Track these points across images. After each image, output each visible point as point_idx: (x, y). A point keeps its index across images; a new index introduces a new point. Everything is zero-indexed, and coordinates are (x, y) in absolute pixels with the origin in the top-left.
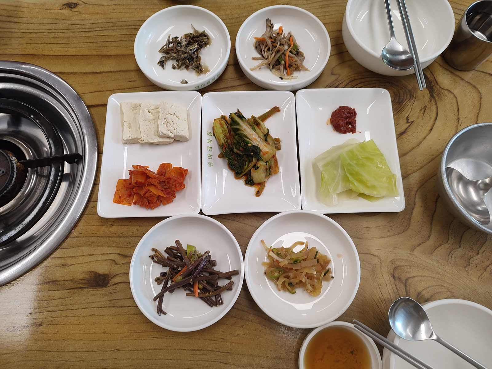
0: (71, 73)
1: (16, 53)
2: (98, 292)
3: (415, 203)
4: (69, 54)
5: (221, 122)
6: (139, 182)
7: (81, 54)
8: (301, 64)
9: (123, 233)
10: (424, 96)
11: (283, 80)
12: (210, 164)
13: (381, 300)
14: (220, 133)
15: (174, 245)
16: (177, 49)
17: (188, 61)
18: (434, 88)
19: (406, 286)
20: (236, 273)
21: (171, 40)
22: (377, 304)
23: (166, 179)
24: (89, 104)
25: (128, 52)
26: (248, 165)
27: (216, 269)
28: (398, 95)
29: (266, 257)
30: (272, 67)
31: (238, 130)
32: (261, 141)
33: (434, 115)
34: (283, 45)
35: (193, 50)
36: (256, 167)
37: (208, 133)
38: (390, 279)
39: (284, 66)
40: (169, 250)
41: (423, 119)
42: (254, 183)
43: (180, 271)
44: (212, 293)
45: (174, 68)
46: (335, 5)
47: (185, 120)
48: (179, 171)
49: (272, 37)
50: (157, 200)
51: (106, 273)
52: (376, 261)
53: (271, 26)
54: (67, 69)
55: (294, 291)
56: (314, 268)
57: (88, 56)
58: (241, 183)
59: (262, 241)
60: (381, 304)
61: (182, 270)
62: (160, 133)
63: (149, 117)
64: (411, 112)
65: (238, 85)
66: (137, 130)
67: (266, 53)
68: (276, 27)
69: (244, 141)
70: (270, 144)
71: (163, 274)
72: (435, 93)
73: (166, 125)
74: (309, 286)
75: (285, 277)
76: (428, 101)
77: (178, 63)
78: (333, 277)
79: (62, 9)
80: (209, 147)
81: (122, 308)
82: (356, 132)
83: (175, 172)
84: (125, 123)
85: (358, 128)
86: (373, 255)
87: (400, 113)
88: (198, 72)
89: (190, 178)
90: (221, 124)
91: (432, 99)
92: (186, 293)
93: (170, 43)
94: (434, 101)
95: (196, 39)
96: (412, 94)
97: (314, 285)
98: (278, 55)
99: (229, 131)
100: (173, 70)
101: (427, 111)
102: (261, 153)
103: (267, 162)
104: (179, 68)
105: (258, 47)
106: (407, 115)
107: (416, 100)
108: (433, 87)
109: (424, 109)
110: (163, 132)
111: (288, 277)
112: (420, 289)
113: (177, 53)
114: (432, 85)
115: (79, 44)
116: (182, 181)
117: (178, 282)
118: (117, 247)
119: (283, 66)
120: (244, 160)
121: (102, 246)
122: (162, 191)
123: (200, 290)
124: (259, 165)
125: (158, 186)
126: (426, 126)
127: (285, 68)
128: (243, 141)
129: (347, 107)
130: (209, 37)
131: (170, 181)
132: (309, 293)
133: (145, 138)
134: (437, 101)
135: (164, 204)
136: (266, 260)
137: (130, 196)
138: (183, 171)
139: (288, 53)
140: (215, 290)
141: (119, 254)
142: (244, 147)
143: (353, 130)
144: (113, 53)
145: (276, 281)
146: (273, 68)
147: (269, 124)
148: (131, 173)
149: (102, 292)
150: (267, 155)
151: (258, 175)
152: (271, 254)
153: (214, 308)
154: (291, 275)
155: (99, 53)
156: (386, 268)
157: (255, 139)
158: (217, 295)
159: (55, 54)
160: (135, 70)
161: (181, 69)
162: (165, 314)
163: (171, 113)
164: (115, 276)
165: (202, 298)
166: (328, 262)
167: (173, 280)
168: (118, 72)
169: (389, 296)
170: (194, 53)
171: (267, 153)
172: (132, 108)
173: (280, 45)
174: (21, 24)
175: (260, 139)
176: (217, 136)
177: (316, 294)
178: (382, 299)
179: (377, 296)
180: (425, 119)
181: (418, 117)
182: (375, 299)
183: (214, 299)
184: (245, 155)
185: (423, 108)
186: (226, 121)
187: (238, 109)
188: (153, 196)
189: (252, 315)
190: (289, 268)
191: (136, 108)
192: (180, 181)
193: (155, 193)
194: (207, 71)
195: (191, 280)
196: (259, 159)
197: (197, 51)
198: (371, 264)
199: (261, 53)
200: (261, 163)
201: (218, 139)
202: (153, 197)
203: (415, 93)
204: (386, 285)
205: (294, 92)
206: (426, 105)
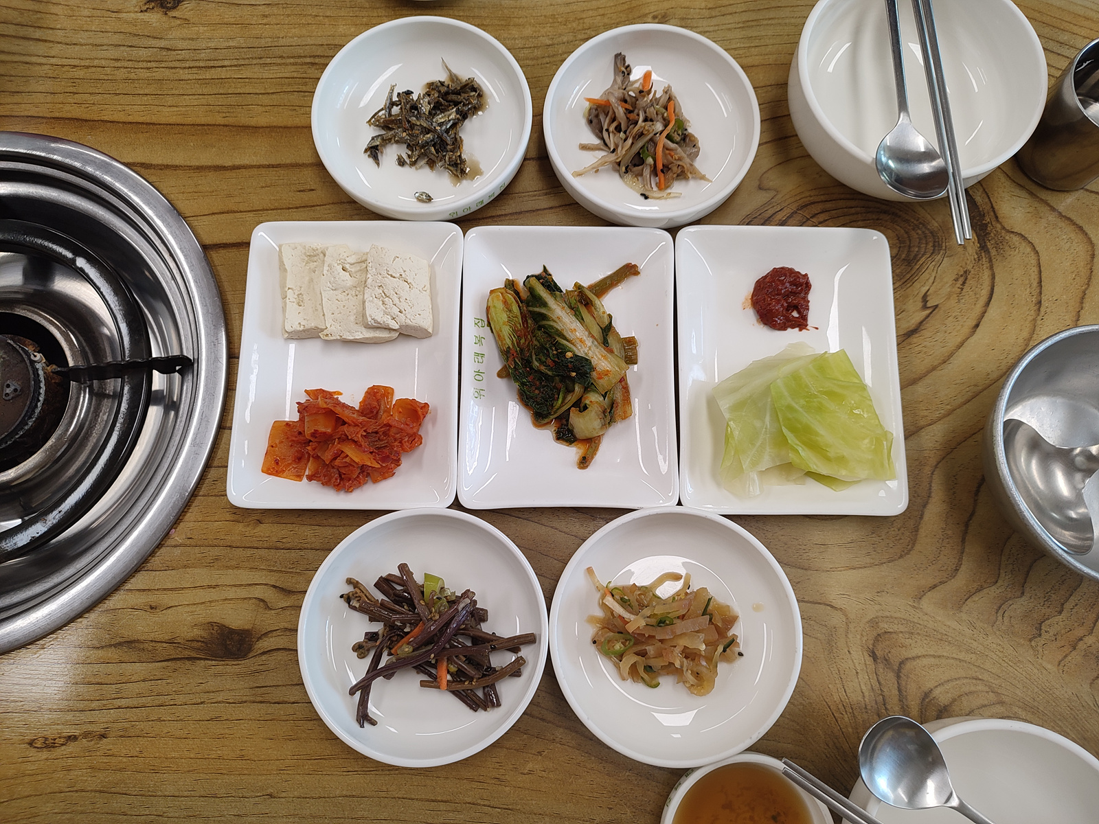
0: (167, 167)
1: (41, 115)
2: (229, 669)
3: (930, 493)
4: (163, 120)
5: (506, 297)
6: (321, 433)
7: (189, 120)
8: (691, 165)
9: (284, 540)
11: (649, 200)
12: (479, 393)
13: (843, 705)
14: (504, 324)
15: (397, 572)
16: (409, 122)
17: (433, 149)
18: (989, 229)
19: (898, 677)
20: (530, 639)
21: (395, 98)
22: (833, 714)
23: (381, 428)
24: (208, 242)
25: (297, 121)
26: (564, 399)
27: (486, 628)
28: (907, 243)
29: (597, 606)
30: (624, 169)
31: (544, 317)
32: (595, 346)
33: (985, 293)
34: (652, 120)
35: (447, 124)
36: (581, 406)
37: (477, 322)
38: (865, 661)
39: (651, 168)
40: (384, 583)
42: (575, 437)
43: (408, 633)
44: (477, 682)
45: (401, 162)
46: (773, 22)
47: (425, 289)
48: (409, 407)
49: (628, 99)
50: (359, 474)
51: (246, 628)
52: (836, 619)
53: (625, 70)
54: (157, 160)
55: (654, 682)
56: (702, 636)
57: (206, 128)
58: (546, 435)
59: (590, 571)
60: (842, 714)
61: (411, 630)
62: (369, 319)
63: (343, 281)
64: (935, 284)
65: (546, 207)
66: (317, 310)
67: (611, 135)
68: (637, 74)
69: (557, 345)
70: (615, 350)
71: (371, 637)
72: (989, 241)
73: (381, 302)
74: (689, 676)
75: (637, 654)
76: (975, 259)
77: (410, 153)
78: (741, 654)
79: (146, 11)
80: (477, 354)
81: (281, 705)
82: (808, 327)
83: (401, 410)
84: (290, 293)
85: (812, 319)
86: (832, 607)
87: (909, 285)
88: (455, 175)
89: (434, 421)
90: (505, 302)
91: (983, 254)
92: (421, 681)
93: (393, 104)
94: (987, 260)
95: (454, 97)
96: (939, 242)
97: (699, 672)
98: (640, 144)
99: (524, 317)
100: (400, 168)
101: (971, 282)
102: (594, 374)
103: (606, 393)
104: (413, 164)
105: (595, 121)
106: (924, 290)
107: (947, 257)
108: (986, 225)
109: (964, 277)
110: (376, 318)
111: (643, 654)
112: (930, 685)
113: (408, 130)
114: (984, 222)
115: (185, 97)
116: (415, 430)
117: (404, 658)
118: (271, 571)
119: (649, 168)
120: (555, 387)
121: (236, 567)
122: (371, 453)
123: (452, 675)
124: (587, 402)
125: (363, 444)
126: (966, 318)
127: (654, 172)
128: (554, 345)
129: (791, 271)
130: (482, 91)
131: (389, 430)
132: (689, 688)
133: (335, 329)
134: (994, 261)
135: (375, 481)
136: (596, 611)
137: (299, 459)
138: (419, 409)
139: (662, 141)
140: (484, 676)
141: (274, 586)
142: (557, 360)
143: (801, 324)
144: (263, 121)
145: (618, 661)
146: (626, 172)
147: (613, 304)
148: (303, 408)
149: (236, 669)
150: (606, 378)
151: (583, 423)
152: (609, 601)
153: (481, 713)
154: (651, 650)
155: (231, 121)
156: (859, 637)
157: (581, 341)
158: (487, 686)
159: (130, 119)
160: (312, 165)
161: (417, 166)
162: (373, 723)
163: (394, 275)
164: (266, 634)
165: (456, 693)
166: (731, 620)
167: (393, 651)
168: (273, 166)
170: (447, 131)
171: (607, 373)
172: (306, 259)
173: (646, 120)
174: (51, 45)
175: (591, 339)
176: (495, 328)
177: (703, 690)
178: (845, 704)
179: (836, 698)
180: (963, 301)
181: (949, 297)
182: (830, 704)
183: (480, 694)
184: (558, 376)
185: (962, 276)
186: (517, 293)
187: (544, 267)
188: (351, 464)
189: (561, 730)
190: (647, 636)
191: (315, 258)
192: (410, 432)
193: (356, 460)
194: (477, 172)
195: (433, 655)
196: (589, 387)
197: (454, 125)
198: (826, 626)
199: (600, 134)
200: (593, 398)
201: (499, 336)
202: (351, 468)
203: (945, 241)
204: (857, 673)
205: (673, 230)
206: (969, 267)
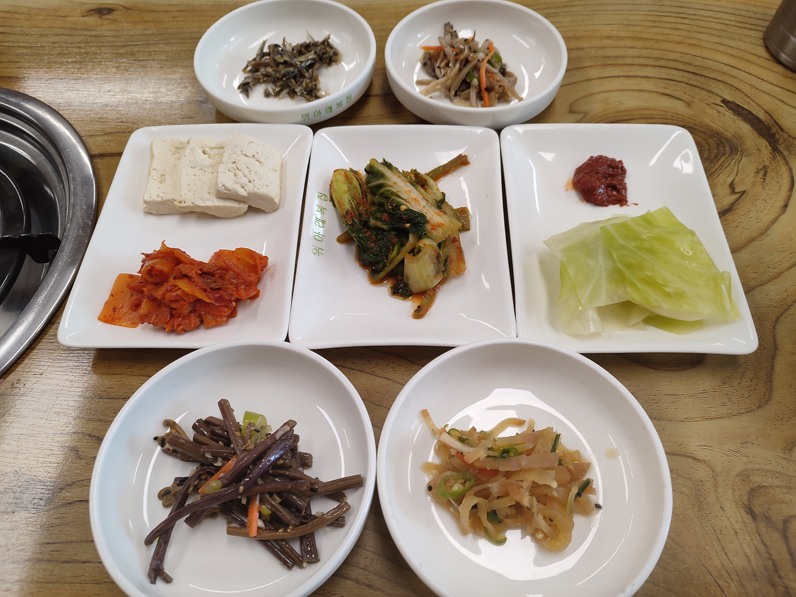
5: (348, 175)
6: (157, 271)
8: (511, 87)
10: (759, 150)
12: (318, 251)
13: (727, 572)
16: (275, 61)
17: (293, 80)
18: (777, 137)
19: (786, 538)
20: (356, 483)
22: (717, 583)
23: (218, 270)
26: (399, 250)
27: (309, 473)
28: (707, 147)
29: (432, 452)
30: (453, 92)
31: (381, 186)
32: (429, 206)
33: (786, 181)
34: (475, 52)
35: (306, 62)
36: (415, 252)
37: (320, 195)
38: (742, 519)
39: (476, 89)
40: (202, 425)
41: (764, 188)
42: (410, 291)
43: (218, 469)
44: (292, 530)
45: (267, 95)
47: (275, 169)
49: (456, 47)
53: (453, 32)
55: (500, 537)
56: (552, 473)
58: (383, 291)
59: (425, 414)
61: (223, 465)
62: (220, 185)
64: (738, 176)
66: (175, 186)
67: (441, 69)
69: (393, 202)
70: (447, 212)
71: (180, 481)
72: (780, 145)
74: (540, 521)
75: (477, 494)
76: (770, 158)
77: (274, 86)
78: (598, 507)
79: (86, 16)
80: (318, 220)
82: (628, 203)
83: (239, 257)
84: (153, 173)
85: (631, 197)
86: (694, 459)
87: (715, 176)
89: (272, 277)
90: (346, 178)
91: (777, 154)
92: (228, 528)
93: (264, 55)
94: (782, 158)
96: (734, 145)
97: (552, 518)
98: (466, 70)
99: (363, 191)
100: (266, 99)
101: (771, 174)
102: (428, 227)
103: (440, 244)
104: (277, 94)
105: (429, 62)
106: (729, 180)
107: (745, 157)
108: (774, 135)
109: (765, 170)
110: (226, 185)
111: (485, 494)
113: (274, 67)
114: (771, 132)
117: (210, 494)
118: (90, 419)
119: (474, 90)
120: (390, 241)
122: (204, 290)
123: (264, 520)
124: (421, 244)
125: (196, 279)
126: (774, 200)
128: (390, 203)
129: (607, 158)
131: (225, 274)
132: (541, 542)
133: (189, 197)
134: (788, 159)
135: (209, 327)
136: (432, 457)
138: (258, 260)
139: (485, 66)
140: (302, 523)
142: (391, 211)
143: (621, 201)
145: (456, 506)
146: (456, 95)
148: (146, 258)
151: (418, 270)
152: (446, 437)
153: (296, 572)
154: (494, 487)
156: (730, 491)
157: (415, 200)
158: (306, 537)
161: (281, 96)
162: (168, 580)
163: (247, 154)
165: (266, 543)
166: (584, 467)
167: (200, 491)
169: (745, 563)
170: (306, 68)
173: (470, 52)
175: (425, 202)
176: (336, 198)
177: (558, 544)
178: (728, 570)
179: (717, 562)
180: (768, 187)
181: (754, 184)
183: (297, 548)
184: (393, 229)
185: (761, 170)
186: (359, 178)
187: (384, 159)
190: (489, 469)
193: (189, 293)
195: (242, 489)
196: (423, 235)
197: (311, 66)
198: (690, 479)
199: (433, 73)
200: (427, 243)
203: (740, 144)
206: (766, 164)
